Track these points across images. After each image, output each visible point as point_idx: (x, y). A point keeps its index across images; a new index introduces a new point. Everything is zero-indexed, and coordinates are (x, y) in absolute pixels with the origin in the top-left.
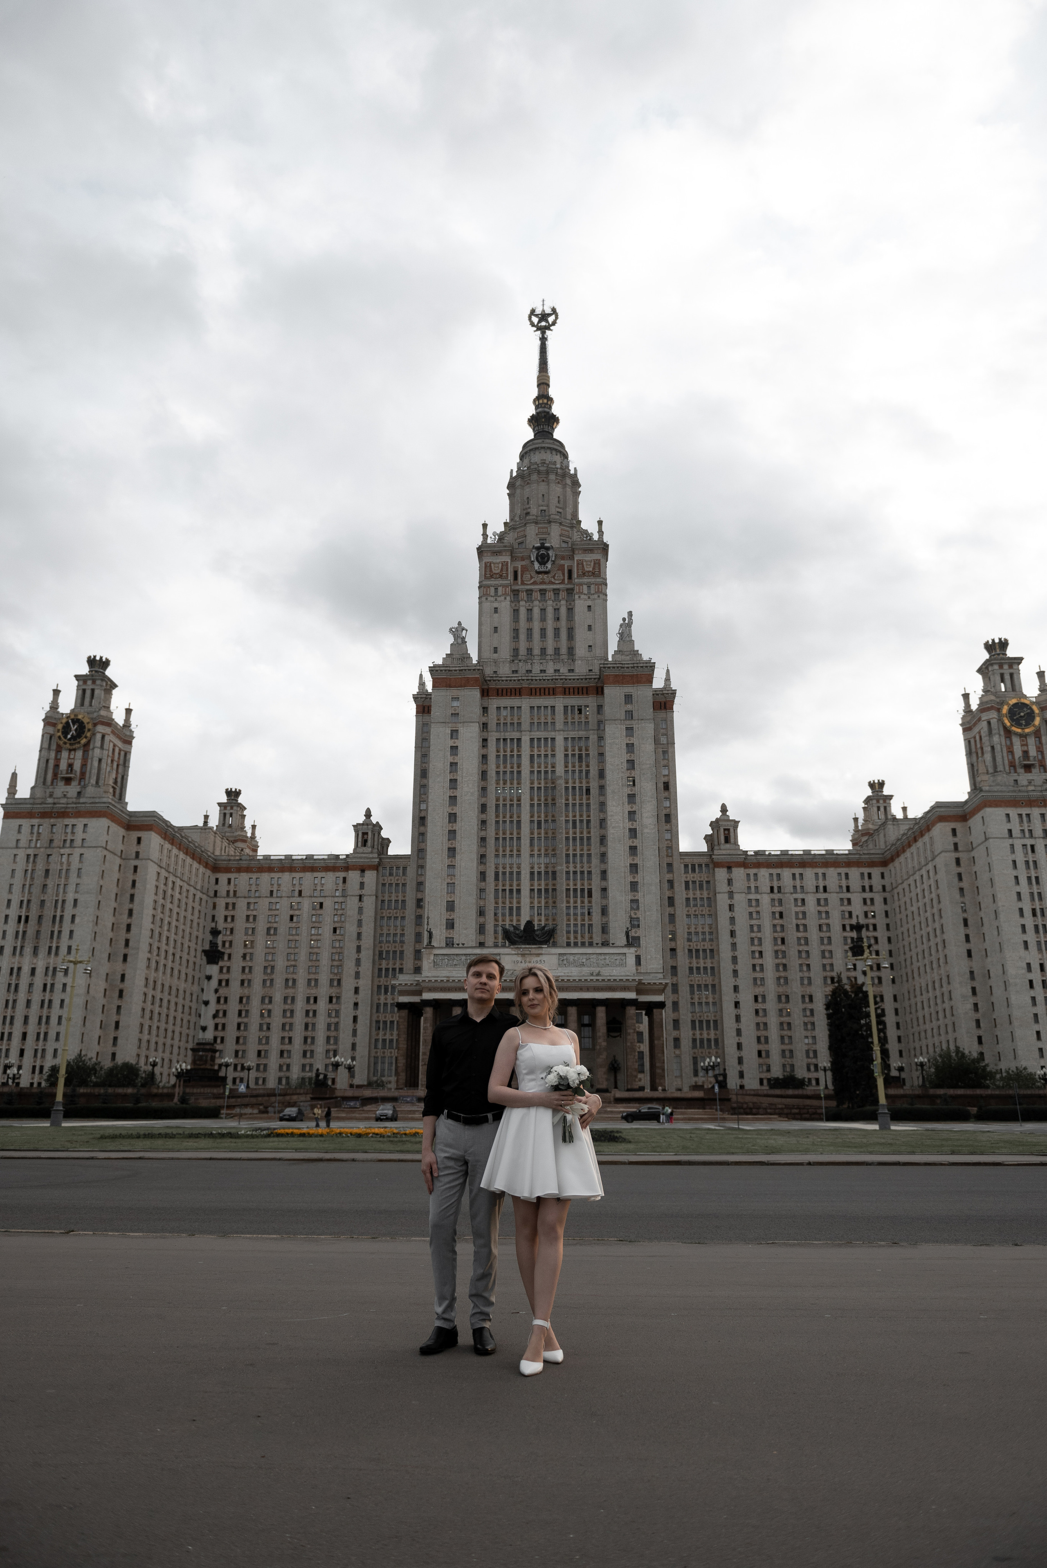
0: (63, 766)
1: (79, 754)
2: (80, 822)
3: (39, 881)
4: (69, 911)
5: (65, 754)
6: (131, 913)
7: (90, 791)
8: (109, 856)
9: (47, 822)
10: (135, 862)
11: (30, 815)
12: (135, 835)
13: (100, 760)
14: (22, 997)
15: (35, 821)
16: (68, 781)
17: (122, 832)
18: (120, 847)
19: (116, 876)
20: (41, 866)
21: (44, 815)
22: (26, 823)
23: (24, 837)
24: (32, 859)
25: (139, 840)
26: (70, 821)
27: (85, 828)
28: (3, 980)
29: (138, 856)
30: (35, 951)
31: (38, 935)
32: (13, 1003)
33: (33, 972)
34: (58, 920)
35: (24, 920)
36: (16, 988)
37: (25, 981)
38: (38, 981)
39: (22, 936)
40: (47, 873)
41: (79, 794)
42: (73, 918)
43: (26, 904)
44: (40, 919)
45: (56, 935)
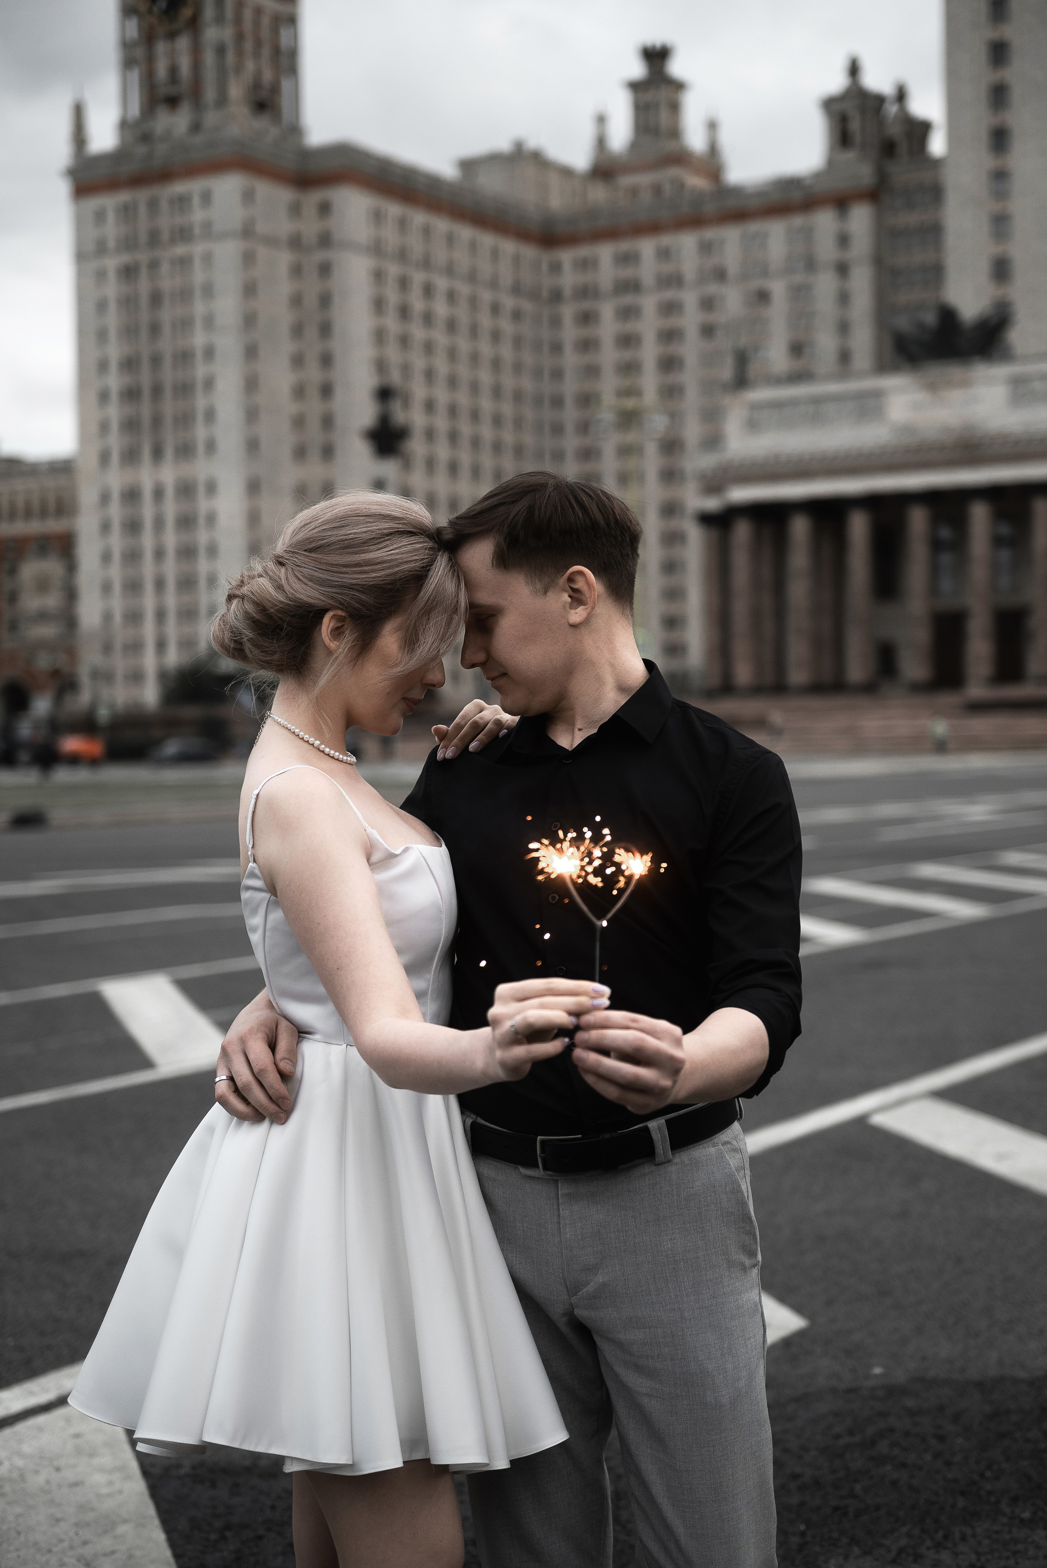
0: (162, 70)
1: (183, 43)
2: (193, 187)
3: (144, 317)
4: (200, 371)
5: (161, 47)
6: (327, 360)
7: (211, 118)
8: (262, 252)
9: (142, 195)
10: (320, 256)
11: (111, 185)
12: (315, 197)
13: (221, 50)
14: (147, 541)
15: (123, 197)
16: (172, 102)
17: (284, 195)
18: (285, 227)
19: (285, 288)
20: (144, 286)
21: (138, 180)
22: (110, 202)
23: (112, 230)
24: (128, 273)
25: (325, 209)
26: (179, 188)
27: (207, 198)
28: (116, 511)
29: (325, 240)
30: (158, 453)
31: (157, 421)
32: (132, 556)
33: (159, 493)
34: (185, 389)
35: (131, 394)
36: (133, 527)
37: (148, 512)
38: (171, 508)
39: (131, 425)
40: (156, 299)
41: (196, 127)
42: (209, 383)
43: (130, 364)
44: (157, 391)
45: (185, 420)
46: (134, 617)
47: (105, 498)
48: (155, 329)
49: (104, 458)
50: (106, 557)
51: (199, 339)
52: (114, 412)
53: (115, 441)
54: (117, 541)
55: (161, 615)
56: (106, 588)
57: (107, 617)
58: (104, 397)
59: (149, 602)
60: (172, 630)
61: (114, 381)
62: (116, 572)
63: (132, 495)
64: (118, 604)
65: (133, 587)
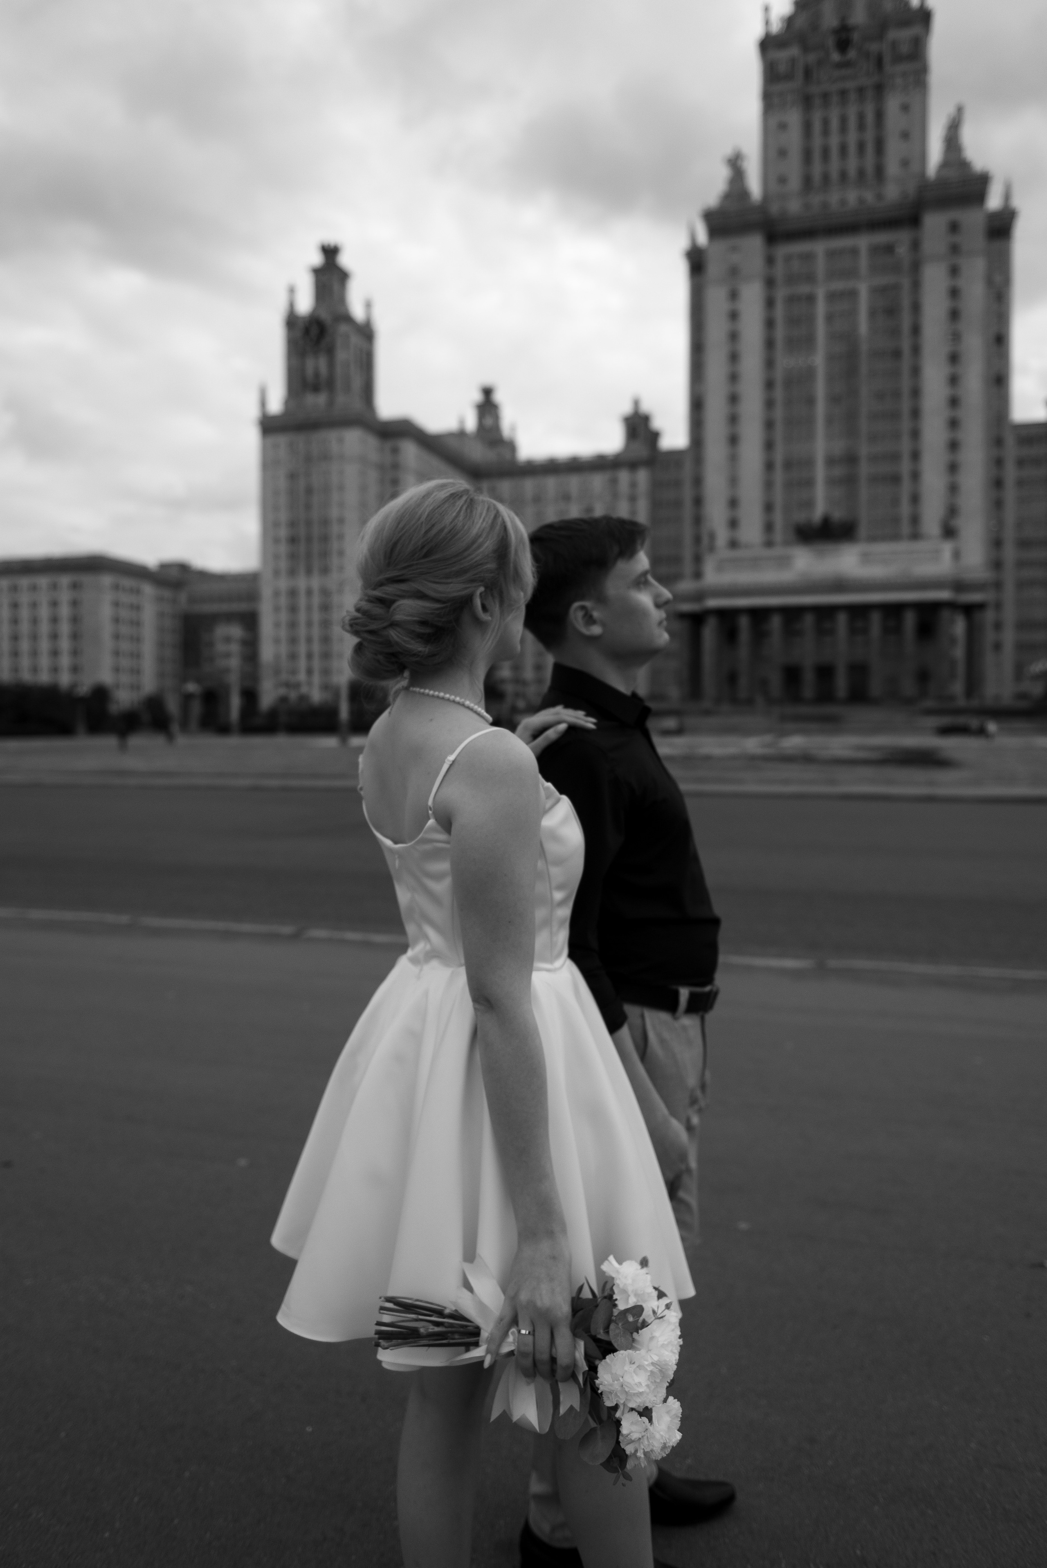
0: (310, 372)
1: (323, 358)
2: (332, 434)
3: (302, 500)
4: (335, 529)
5: (309, 360)
7: (341, 399)
8: (367, 471)
9: (302, 437)
10: (393, 473)
11: (283, 431)
12: (390, 443)
13: (347, 363)
14: (302, 617)
15: (290, 436)
16: (316, 388)
17: (376, 440)
18: (376, 458)
20: (302, 484)
21: (299, 428)
22: (282, 440)
23: (283, 454)
24: (292, 476)
25: (395, 451)
26: (324, 434)
27: (341, 441)
28: (283, 601)
29: (396, 466)
30: (309, 571)
31: (309, 555)
32: (293, 625)
33: (309, 592)
34: (325, 539)
35: (293, 540)
36: (293, 609)
37: (302, 601)
38: (316, 600)
39: (293, 556)
40: (309, 491)
41: (331, 403)
42: (341, 537)
43: (292, 524)
44: (309, 539)
45: (325, 554)
46: (293, 656)
47: (276, 594)
48: (308, 507)
49: (276, 573)
50: (277, 625)
51: (334, 513)
52: (283, 549)
53: (283, 564)
54: (284, 617)
55: (309, 656)
56: (277, 641)
57: (277, 657)
58: (276, 541)
59: (302, 649)
60: (316, 664)
61: (283, 532)
62: (283, 633)
63: (293, 593)
64: (284, 649)
65: (293, 640)
